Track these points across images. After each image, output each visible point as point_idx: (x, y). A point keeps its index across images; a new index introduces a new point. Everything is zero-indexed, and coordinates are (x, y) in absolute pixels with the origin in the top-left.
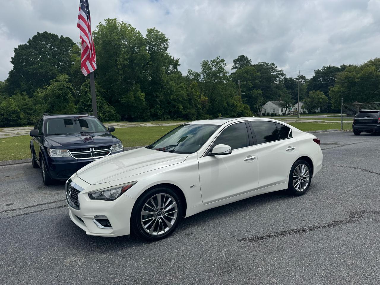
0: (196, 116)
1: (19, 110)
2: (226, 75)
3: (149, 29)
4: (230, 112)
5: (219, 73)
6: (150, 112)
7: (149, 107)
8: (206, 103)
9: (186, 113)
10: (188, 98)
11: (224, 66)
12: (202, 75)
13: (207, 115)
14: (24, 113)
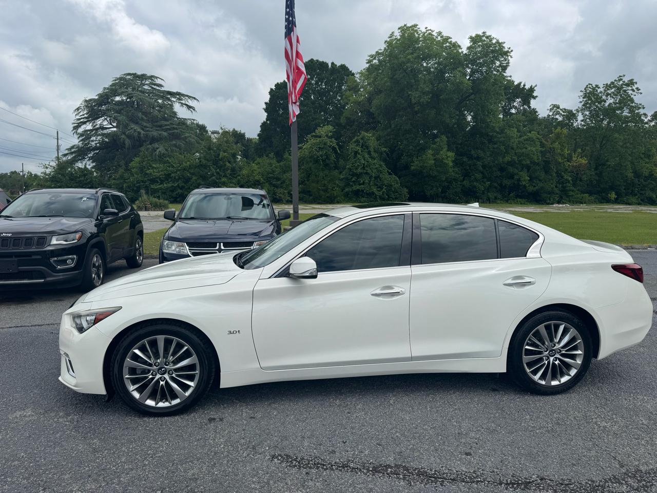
0: (558, 196)
1: (262, 179)
2: (638, 113)
3: (474, 36)
4: (641, 190)
5: (621, 108)
6: (462, 186)
7: (462, 178)
8: (583, 170)
9: (535, 189)
10: (544, 161)
11: (633, 93)
12: (580, 114)
13: (582, 195)
14: (269, 184)
